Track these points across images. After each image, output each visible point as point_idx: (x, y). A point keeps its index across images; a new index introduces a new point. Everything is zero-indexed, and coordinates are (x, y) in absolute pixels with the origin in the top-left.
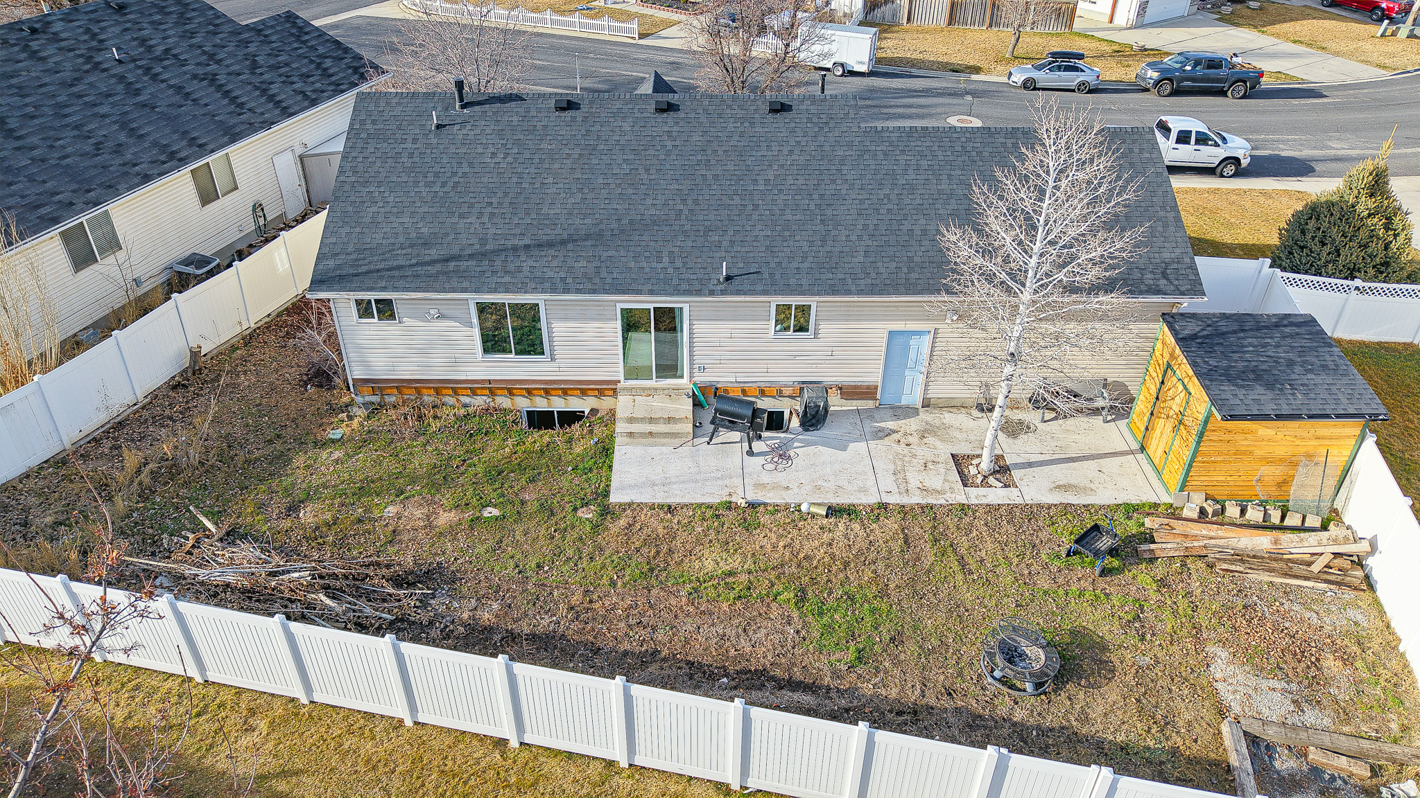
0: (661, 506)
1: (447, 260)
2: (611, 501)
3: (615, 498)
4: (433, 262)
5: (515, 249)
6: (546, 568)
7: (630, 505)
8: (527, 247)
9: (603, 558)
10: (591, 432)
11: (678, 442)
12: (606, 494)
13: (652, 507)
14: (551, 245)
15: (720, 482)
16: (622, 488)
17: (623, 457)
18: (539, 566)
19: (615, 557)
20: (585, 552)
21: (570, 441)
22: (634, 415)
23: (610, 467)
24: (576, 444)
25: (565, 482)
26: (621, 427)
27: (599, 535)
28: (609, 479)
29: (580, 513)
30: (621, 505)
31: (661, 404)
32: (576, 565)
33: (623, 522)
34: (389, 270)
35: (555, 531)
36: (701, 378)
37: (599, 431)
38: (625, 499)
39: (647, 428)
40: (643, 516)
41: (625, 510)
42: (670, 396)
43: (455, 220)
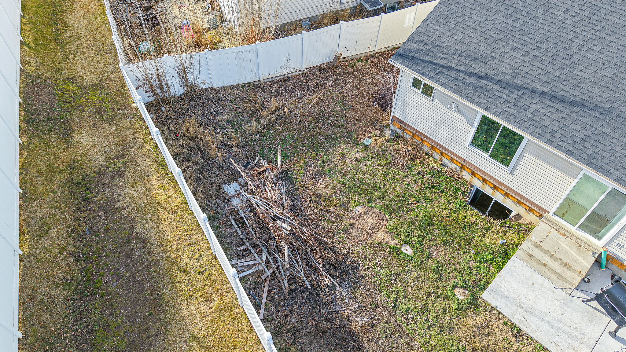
0: (513, 327)
1: (482, 77)
2: (482, 296)
3: (486, 296)
4: (472, 75)
5: (533, 91)
6: (410, 316)
7: (493, 308)
8: (543, 94)
9: (448, 337)
10: (505, 233)
11: (561, 284)
12: (483, 288)
13: (507, 322)
14: (562, 100)
15: (570, 340)
16: (496, 292)
17: (513, 268)
18: (407, 311)
19: (455, 343)
20: (441, 322)
21: (487, 230)
22: (541, 244)
23: (500, 269)
24: (490, 235)
25: (464, 258)
26: (527, 246)
27: (458, 317)
28: (492, 277)
29: (456, 291)
30: (487, 303)
31: (568, 248)
32: (429, 328)
33: (479, 319)
34: (443, 67)
35: (433, 293)
36: (613, 249)
37: (511, 237)
38: (493, 302)
39: (546, 259)
40: (495, 325)
41: (487, 310)
42: (580, 246)
43: (506, 50)
